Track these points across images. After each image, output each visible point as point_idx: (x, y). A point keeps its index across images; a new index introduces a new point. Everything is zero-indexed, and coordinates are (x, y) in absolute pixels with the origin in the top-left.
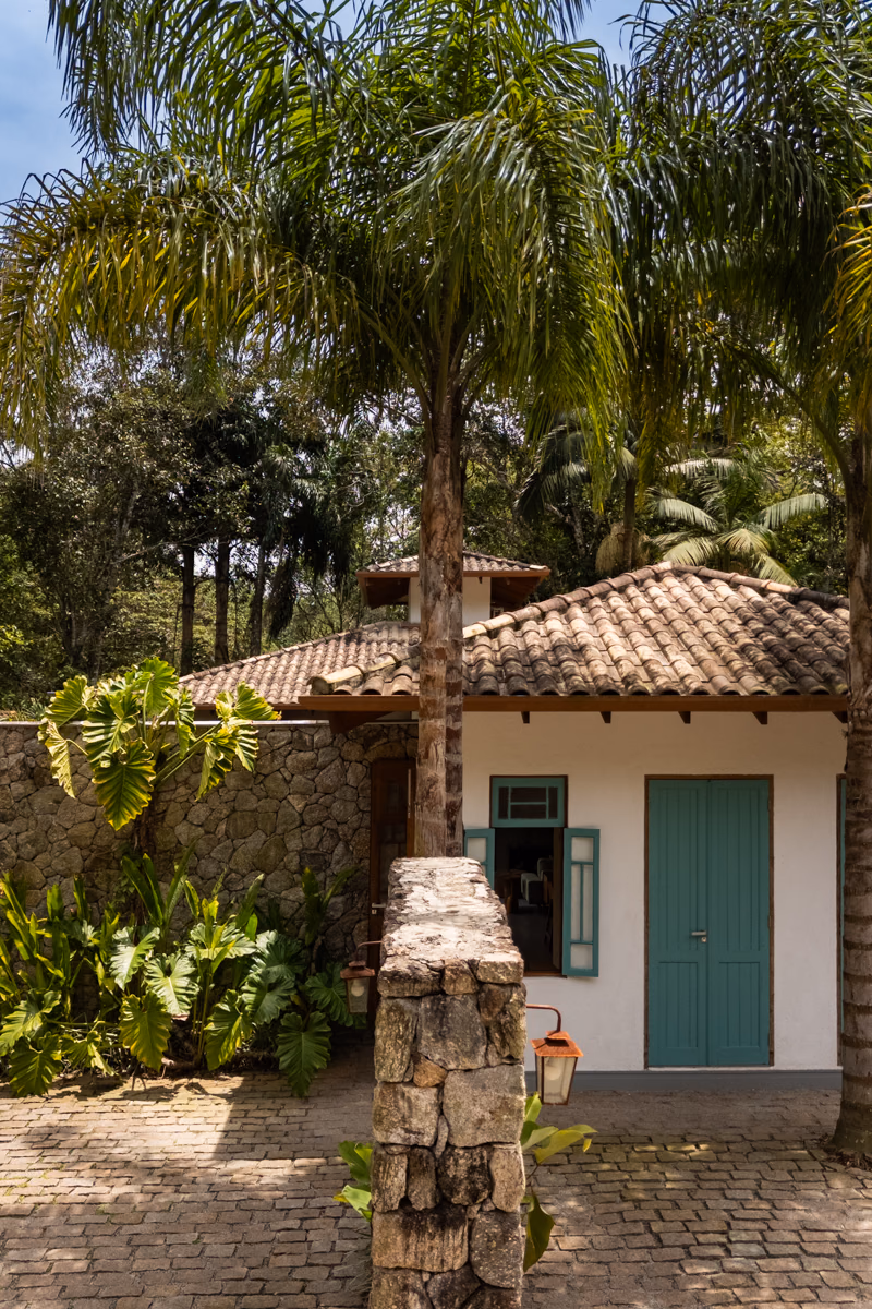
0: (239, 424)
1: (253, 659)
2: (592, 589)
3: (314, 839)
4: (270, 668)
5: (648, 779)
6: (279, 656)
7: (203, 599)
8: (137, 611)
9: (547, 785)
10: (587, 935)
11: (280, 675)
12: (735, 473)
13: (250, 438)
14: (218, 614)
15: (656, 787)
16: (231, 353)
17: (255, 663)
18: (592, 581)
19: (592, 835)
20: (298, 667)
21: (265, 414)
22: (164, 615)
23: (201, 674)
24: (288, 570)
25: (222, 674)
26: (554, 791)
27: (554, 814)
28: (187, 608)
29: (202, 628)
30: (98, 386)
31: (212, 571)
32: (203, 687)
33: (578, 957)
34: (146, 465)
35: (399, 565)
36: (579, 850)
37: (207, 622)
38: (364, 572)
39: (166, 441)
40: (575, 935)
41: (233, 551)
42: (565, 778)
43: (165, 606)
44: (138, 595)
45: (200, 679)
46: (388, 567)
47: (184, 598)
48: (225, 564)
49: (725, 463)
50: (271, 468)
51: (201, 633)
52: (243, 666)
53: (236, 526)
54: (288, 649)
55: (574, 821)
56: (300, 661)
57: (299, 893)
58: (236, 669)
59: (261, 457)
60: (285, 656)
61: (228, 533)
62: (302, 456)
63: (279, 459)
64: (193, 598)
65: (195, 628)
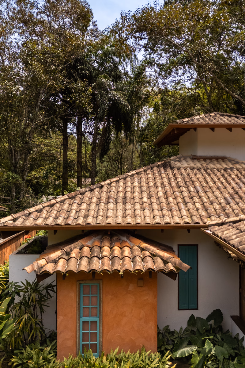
0: (86, 66)
1: (108, 182)
4: (121, 189)
6: (125, 179)
7: (71, 142)
8: (47, 146)
11: (129, 195)
13: (90, 73)
14: (78, 148)
17: (110, 184)
20: (140, 187)
22: (57, 148)
23: (73, 194)
24: (107, 130)
25: (88, 194)
28: (65, 145)
29: (71, 153)
32: (75, 207)
34: (44, 77)
35: (193, 120)
37: (73, 151)
38: (174, 124)
39: (53, 67)
41: (83, 122)
43: (57, 145)
44: (48, 141)
45: (73, 198)
46: (188, 121)
47: (63, 142)
48: (80, 127)
51: (70, 155)
52: (102, 187)
53: (86, 108)
54: (129, 174)
56: (140, 182)
58: (97, 189)
59: (95, 81)
60: (129, 179)
64: (67, 142)
65: (68, 153)
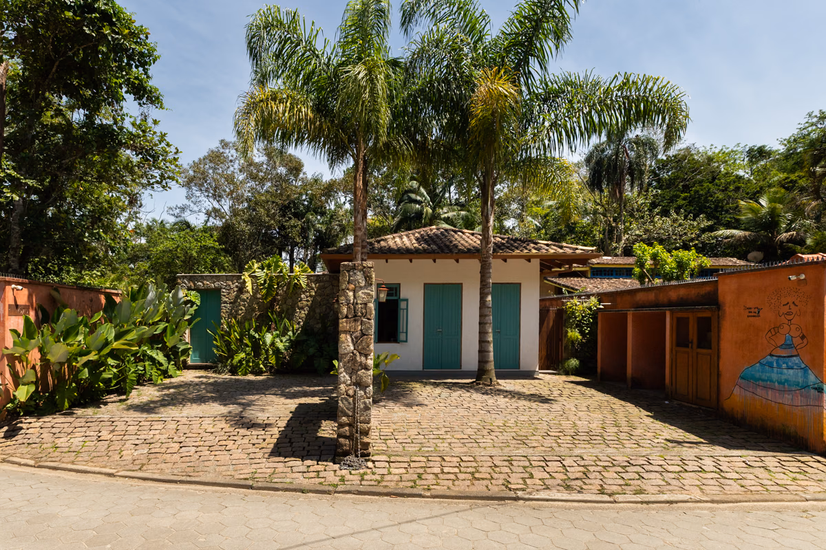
2: (410, 232)
3: (324, 310)
5: (425, 284)
9: (394, 286)
10: (405, 331)
12: (467, 216)
15: (427, 287)
16: (294, 182)
18: (410, 230)
19: (407, 300)
21: (306, 203)
26: (396, 289)
27: (396, 295)
30: (250, 194)
31: (288, 257)
33: (402, 337)
36: (403, 305)
40: (401, 331)
42: (400, 284)
49: (463, 213)
50: (308, 221)
55: (402, 296)
57: (320, 325)
61: (295, 244)
62: (319, 217)
63: (311, 217)
